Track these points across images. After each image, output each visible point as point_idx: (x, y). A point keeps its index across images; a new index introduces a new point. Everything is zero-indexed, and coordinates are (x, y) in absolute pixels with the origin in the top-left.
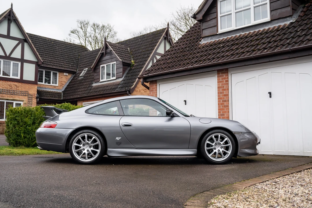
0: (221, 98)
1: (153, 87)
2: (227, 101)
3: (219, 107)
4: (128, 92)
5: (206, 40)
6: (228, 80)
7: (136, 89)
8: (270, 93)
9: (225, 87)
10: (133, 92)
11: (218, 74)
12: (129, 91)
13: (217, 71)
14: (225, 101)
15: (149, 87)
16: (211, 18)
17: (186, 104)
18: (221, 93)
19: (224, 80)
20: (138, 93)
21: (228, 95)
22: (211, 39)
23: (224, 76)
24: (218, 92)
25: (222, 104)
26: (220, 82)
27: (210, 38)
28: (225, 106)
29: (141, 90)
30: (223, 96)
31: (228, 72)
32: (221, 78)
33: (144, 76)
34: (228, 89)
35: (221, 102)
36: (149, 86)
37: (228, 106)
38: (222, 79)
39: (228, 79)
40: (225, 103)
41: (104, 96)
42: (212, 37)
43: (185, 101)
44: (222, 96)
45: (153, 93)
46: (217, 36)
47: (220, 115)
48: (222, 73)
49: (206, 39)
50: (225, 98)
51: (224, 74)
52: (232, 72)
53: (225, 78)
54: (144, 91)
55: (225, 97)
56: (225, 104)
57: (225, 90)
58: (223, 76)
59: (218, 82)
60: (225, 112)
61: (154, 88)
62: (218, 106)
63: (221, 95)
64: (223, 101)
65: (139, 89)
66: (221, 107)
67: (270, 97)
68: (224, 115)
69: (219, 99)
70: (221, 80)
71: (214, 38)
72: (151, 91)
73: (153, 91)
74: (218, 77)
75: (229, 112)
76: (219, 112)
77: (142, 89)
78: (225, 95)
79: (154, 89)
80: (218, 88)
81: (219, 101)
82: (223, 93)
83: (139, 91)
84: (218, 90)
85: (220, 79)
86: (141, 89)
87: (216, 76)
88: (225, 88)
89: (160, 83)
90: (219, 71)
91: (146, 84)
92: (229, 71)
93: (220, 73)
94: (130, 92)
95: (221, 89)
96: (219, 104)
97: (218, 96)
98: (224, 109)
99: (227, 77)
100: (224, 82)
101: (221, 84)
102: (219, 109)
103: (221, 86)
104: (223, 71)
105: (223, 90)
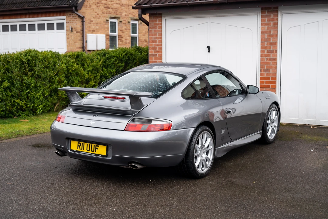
0: (266, 48)
1: (157, 22)
2: (274, 52)
3: (262, 59)
4: (74, 8)
6: (277, 23)
7: (85, 2)
9: (272, 32)
10: (81, 9)
11: (262, 12)
12: (76, 7)
13: (260, 9)
14: (272, 52)
15: (148, 23)
17: (209, 52)
18: (266, 40)
19: (272, 22)
20: (87, 8)
21: (275, 44)
23: (272, 16)
24: (261, 39)
25: (266, 56)
26: (266, 24)
28: (271, 59)
29: (92, 4)
30: (269, 44)
31: (277, 12)
32: (266, 19)
33: (143, 7)
34: (277, 36)
35: (266, 53)
36: (148, 21)
37: (275, 59)
38: (269, 20)
39: (278, 21)
40: (271, 54)
41: (30, 12)
43: (209, 47)
44: (267, 45)
45: (155, 31)
47: (263, 71)
48: (268, 12)
50: (271, 48)
51: (271, 14)
52: (283, 12)
53: (273, 20)
54: (96, 6)
55: (271, 46)
56: (272, 56)
57: (272, 36)
58: (270, 16)
59: (262, 24)
60: (271, 67)
61: (157, 24)
62: (260, 57)
63: (266, 43)
64: (268, 52)
65: (88, 3)
66: (265, 60)
68: (269, 71)
69: (262, 48)
70: (266, 22)
72: (153, 28)
73: (155, 28)
74: (262, 17)
75: (276, 67)
76: (261, 67)
77: (94, 3)
78: (271, 44)
79: (157, 26)
80: (262, 32)
81: (262, 52)
82: (269, 40)
83: (89, 6)
84: (261, 36)
85: (265, 21)
86: (91, 2)
87: (260, 15)
88: (272, 34)
89: (167, 17)
90: (263, 10)
91: (144, 16)
92: (279, 10)
93: (266, 11)
94: (78, 8)
95: (266, 35)
96: (261, 55)
97: (261, 44)
98: (269, 63)
99: (275, 18)
100: (272, 25)
101: (266, 27)
102: (261, 63)
103: (266, 30)
104: (270, 8)
105: (268, 36)
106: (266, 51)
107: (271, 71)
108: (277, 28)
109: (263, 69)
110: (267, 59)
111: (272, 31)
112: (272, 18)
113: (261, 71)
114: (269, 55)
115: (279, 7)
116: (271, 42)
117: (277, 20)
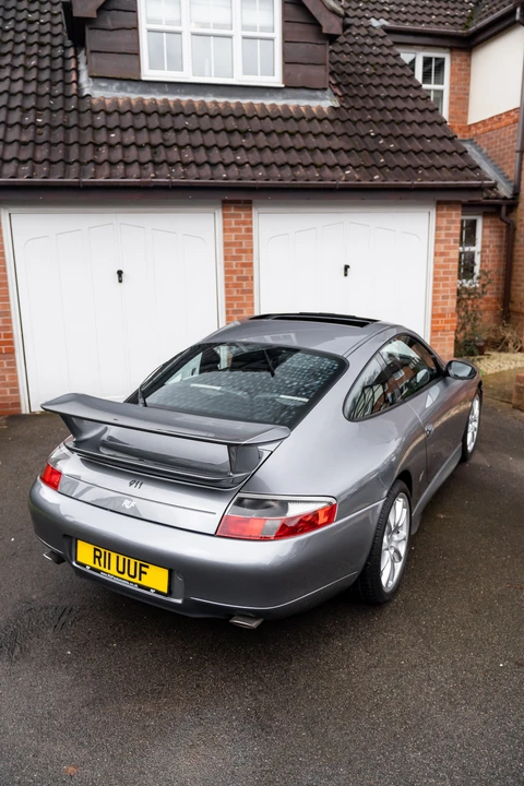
0: (234, 272)
2: (249, 278)
3: (227, 292)
5: (104, 87)
6: (252, 228)
8: (347, 267)
11: (225, 208)
13: (220, 201)
14: (246, 279)
16: (119, 24)
17: (120, 281)
18: (234, 258)
19: (243, 227)
21: (251, 265)
22: (120, 89)
23: (243, 216)
24: (225, 256)
25: (235, 286)
26: (232, 230)
27: (117, 84)
28: (244, 292)
30: (239, 265)
31: (251, 210)
32: (233, 220)
34: (252, 251)
35: (235, 280)
37: (251, 291)
38: (237, 223)
39: (252, 225)
40: (245, 283)
42: (125, 84)
43: (120, 273)
44: (236, 266)
46: (140, 87)
47: (231, 312)
48: (236, 208)
49: (103, 84)
50: (244, 272)
51: (242, 212)
52: (261, 210)
53: (244, 223)
55: (244, 269)
56: (245, 285)
57: (245, 251)
58: (239, 216)
59: (224, 230)
60: (245, 305)
62: (223, 289)
63: (234, 263)
64: (238, 279)
66: (235, 294)
67: (346, 275)
68: (242, 312)
69: (227, 272)
70: (233, 226)
71: (129, 89)
74: (224, 216)
75: (253, 305)
76: (227, 306)
78: (244, 265)
80: (226, 244)
81: (226, 279)
82: (240, 258)
84: (225, 251)
85: (230, 224)
87: (219, 213)
88: (243, 247)
89: (12, 210)
90: (225, 204)
92: (253, 206)
93: (230, 207)
95: (234, 249)
96: (227, 286)
97: (226, 265)
98: (241, 298)
99: (248, 219)
100: (243, 233)
101: (233, 235)
102: (227, 299)
103: (233, 240)
104: (238, 202)
105: (239, 251)
106: (235, 277)
107: (245, 312)
108: (251, 237)
109: (230, 309)
110: (238, 291)
111: (244, 242)
112: (243, 218)
113: (227, 312)
114: (241, 285)
115: (254, 201)
116: (244, 261)
117: (251, 223)
